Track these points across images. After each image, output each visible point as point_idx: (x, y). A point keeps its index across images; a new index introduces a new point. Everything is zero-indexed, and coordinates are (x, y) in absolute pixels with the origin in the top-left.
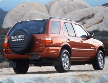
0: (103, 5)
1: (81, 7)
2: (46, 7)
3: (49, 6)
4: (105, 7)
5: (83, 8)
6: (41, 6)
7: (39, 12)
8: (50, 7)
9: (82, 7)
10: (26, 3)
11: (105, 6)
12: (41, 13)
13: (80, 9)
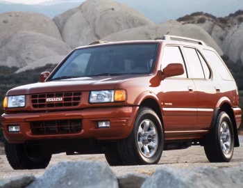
0: (180, 20)
1: (130, 24)
2: (56, 24)
3: (61, 22)
4: (183, 24)
5: (136, 27)
6: (45, 21)
7: (40, 34)
8: (64, 23)
9: (133, 23)
10: (13, 15)
11: (182, 22)
12: (45, 36)
13: (130, 28)
